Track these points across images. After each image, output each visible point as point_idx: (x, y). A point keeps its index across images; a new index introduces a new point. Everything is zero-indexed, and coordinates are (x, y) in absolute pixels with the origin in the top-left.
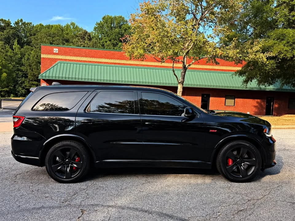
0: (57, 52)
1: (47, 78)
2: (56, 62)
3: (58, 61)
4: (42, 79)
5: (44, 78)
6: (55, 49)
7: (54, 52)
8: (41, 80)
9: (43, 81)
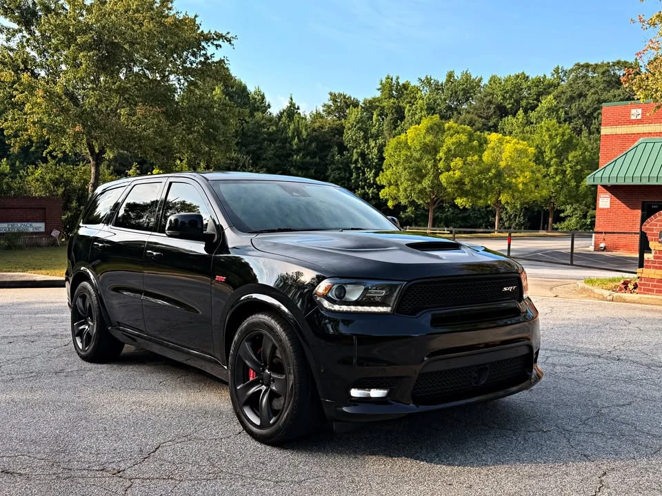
0: (639, 117)
1: (613, 182)
2: (635, 141)
3: (641, 140)
4: (601, 185)
5: (605, 182)
6: (633, 111)
7: (633, 117)
8: (599, 186)
9: (603, 189)
